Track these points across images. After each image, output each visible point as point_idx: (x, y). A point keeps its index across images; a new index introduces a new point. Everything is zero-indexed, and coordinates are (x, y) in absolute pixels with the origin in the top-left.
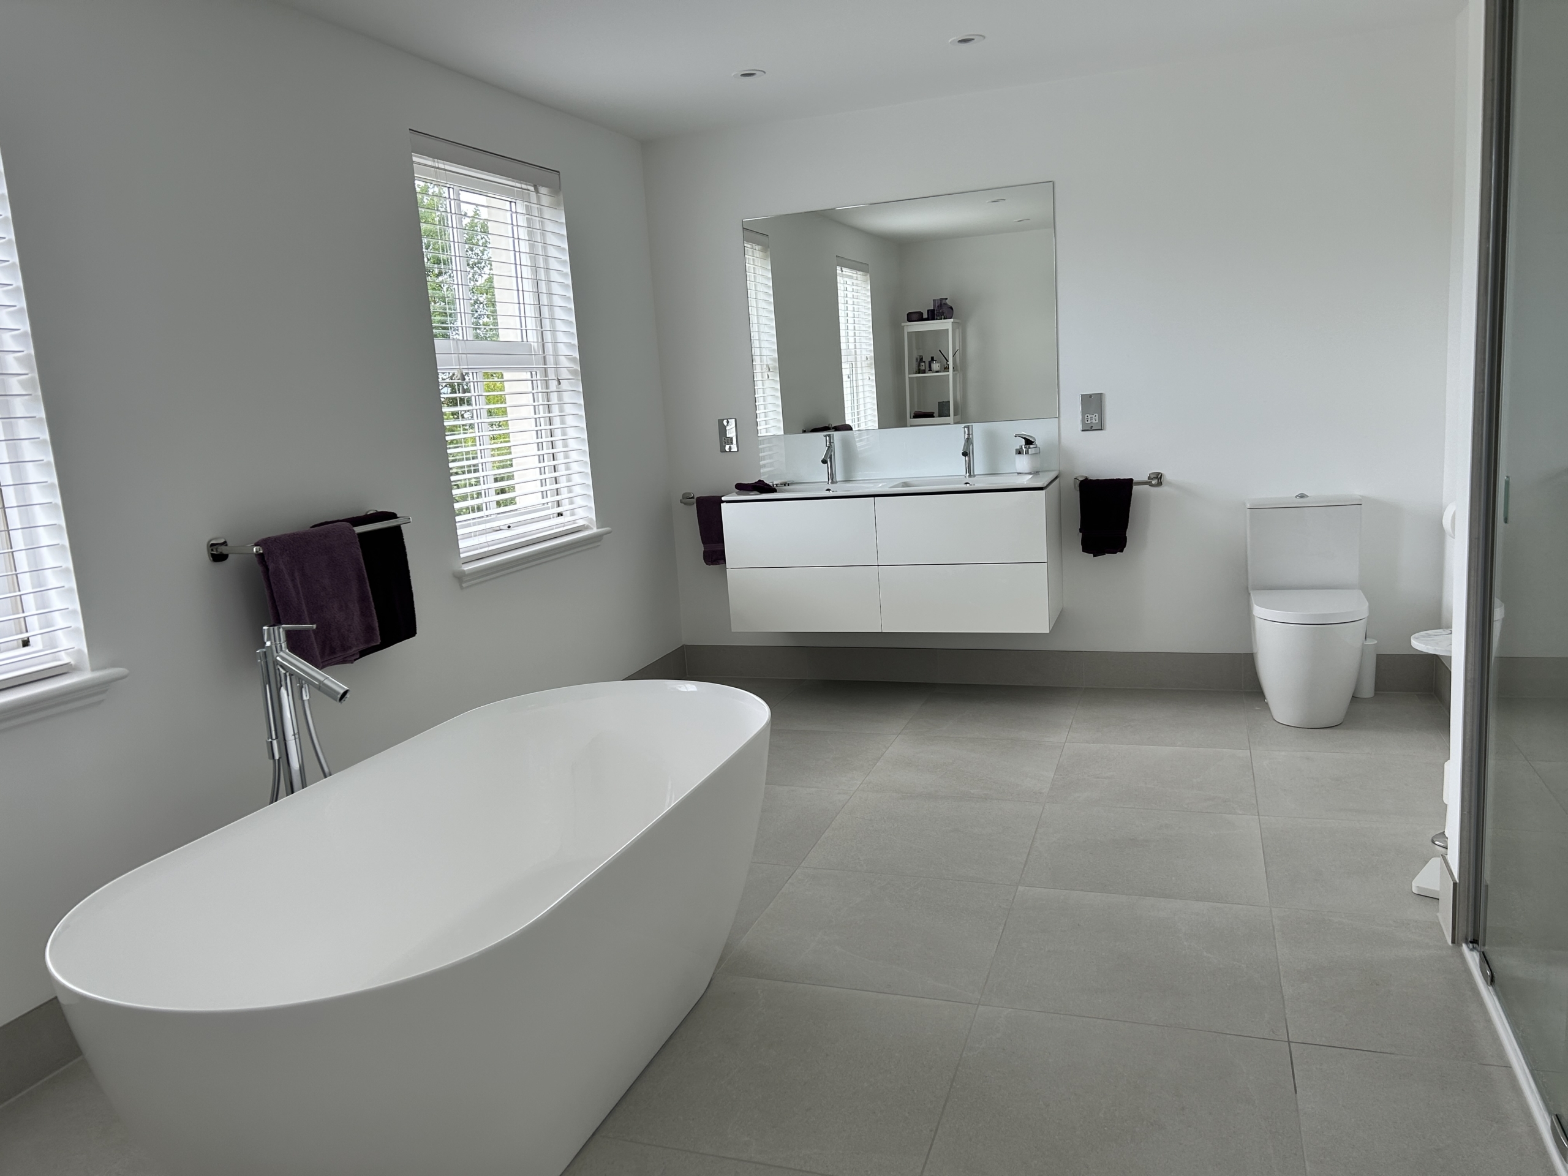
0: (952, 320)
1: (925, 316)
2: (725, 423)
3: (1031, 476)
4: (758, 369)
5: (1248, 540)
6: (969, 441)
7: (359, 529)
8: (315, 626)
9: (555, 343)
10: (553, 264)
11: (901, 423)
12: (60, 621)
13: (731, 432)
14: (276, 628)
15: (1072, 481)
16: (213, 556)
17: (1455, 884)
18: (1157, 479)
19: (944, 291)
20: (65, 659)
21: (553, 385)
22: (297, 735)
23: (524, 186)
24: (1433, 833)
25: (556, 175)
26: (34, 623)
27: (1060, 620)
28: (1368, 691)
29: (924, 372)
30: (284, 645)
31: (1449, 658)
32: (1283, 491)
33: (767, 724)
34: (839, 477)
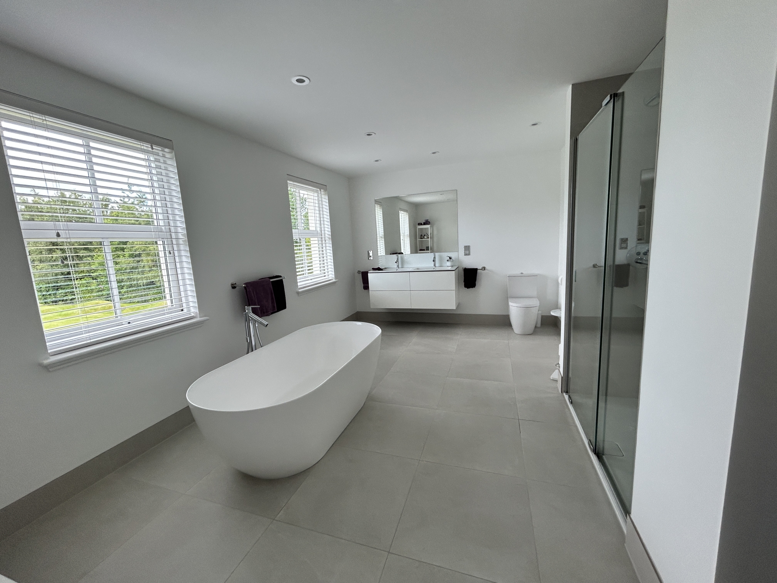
0: (429, 225)
1: (423, 224)
2: (369, 252)
3: (451, 267)
4: (378, 237)
5: (508, 285)
6: (435, 258)
7: (271, 280)
8: (259, 306)
9: (324, 230)
10: (324, 210)
11: (416, 252)
12: (191, 304)
13: (371, 254)
14: (249, 307)
15: (462, 268)
16: (232, 287)
17: (562, 377)
18: (484, 268)
19: (428, 218)
20: (193, 315)
21: (324, 241)
22: (254, 336)
23: (317, 189)
24: (556, 363)
25: (325, 187)
26: (184, 305)
27: (458, 306)
28: (539, 325)
29: (422, 239)
30: (251, 311)
31: (561, 317)
32: (517, 272)
33: (380, 334)
34: (400, 266)
